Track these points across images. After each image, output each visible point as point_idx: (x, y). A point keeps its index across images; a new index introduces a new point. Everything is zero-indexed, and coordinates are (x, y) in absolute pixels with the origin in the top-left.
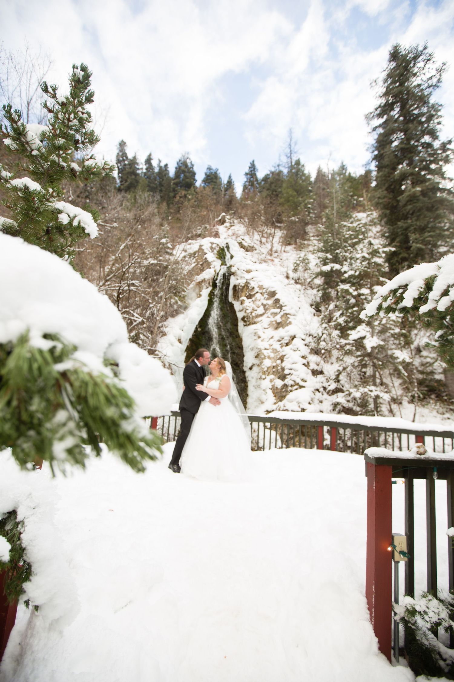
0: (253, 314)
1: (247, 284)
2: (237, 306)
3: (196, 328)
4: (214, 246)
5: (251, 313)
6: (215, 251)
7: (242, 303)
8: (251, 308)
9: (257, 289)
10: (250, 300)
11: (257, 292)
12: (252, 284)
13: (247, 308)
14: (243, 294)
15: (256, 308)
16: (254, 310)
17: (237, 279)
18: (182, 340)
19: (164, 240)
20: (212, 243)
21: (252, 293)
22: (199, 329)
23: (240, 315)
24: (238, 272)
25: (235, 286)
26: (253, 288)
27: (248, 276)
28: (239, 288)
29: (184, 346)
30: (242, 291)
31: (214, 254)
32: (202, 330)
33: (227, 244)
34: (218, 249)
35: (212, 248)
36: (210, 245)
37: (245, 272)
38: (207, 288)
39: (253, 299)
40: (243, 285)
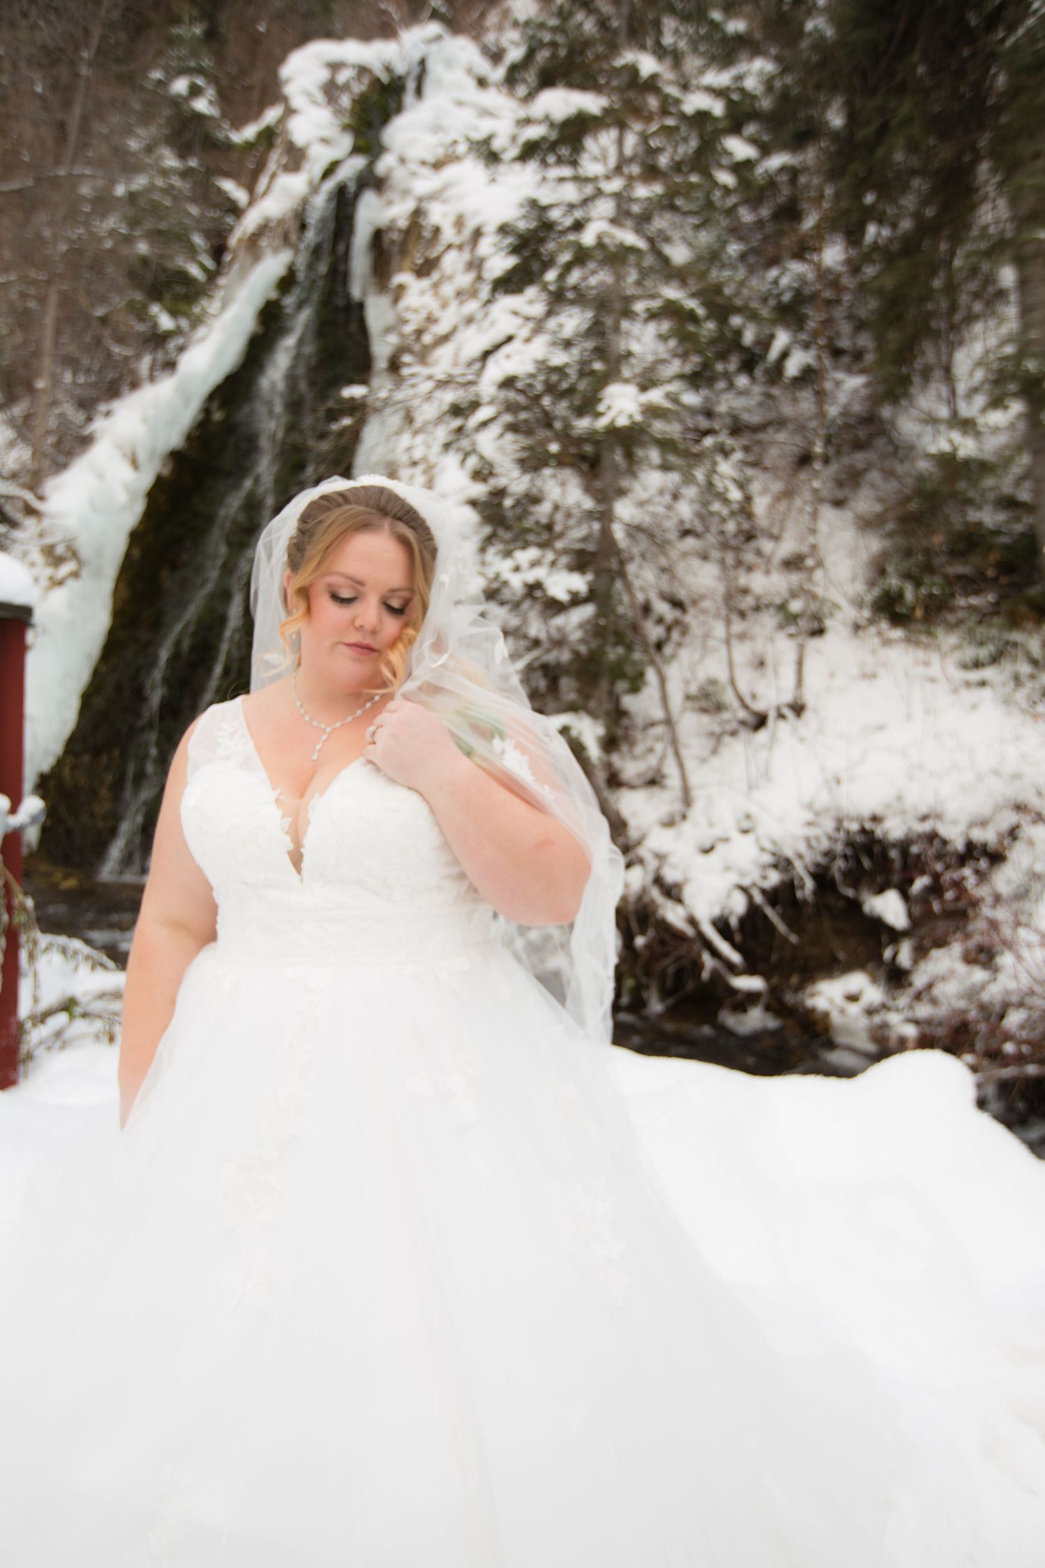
0: (427, 339)
1: (418, 213)
2: (377, 313)
3: (206, 411)
4: (343, 76)
5: (419, 333)
6: (345, 101)
7: (396, 300)
8: (424, 315)
9: (448, 234)
10: (425, 283)
11: (450, 247)
12: (438, 215)
13: (409, 316)
14: (407, 263)
15: (437, 313)
16: (431, 320)
17: (390, 203)
18: (142, 457)
19: (180, 86)
20: (335, 67)
21: (433, 254)
22: (218, 416)
23: (382, 348)
24: (399, 175)
25: (378, 236)
26: (437, 231)
27: (425, 183)
28: (393, 242)
29: (145, 480)
30: (404, 250)
31: (338, 112)
32: (228, 417)
33: (422, 62)
34: (359, 88)
35: (331, 90)
36: (324, 75)
37: (426, 171)
38: (276, 251)
39: (435, 276)
40: (403, 223)
